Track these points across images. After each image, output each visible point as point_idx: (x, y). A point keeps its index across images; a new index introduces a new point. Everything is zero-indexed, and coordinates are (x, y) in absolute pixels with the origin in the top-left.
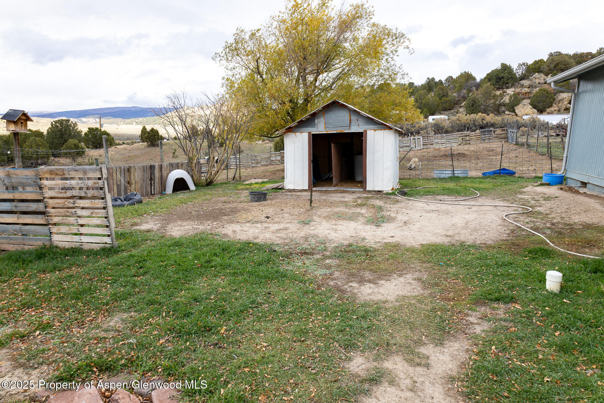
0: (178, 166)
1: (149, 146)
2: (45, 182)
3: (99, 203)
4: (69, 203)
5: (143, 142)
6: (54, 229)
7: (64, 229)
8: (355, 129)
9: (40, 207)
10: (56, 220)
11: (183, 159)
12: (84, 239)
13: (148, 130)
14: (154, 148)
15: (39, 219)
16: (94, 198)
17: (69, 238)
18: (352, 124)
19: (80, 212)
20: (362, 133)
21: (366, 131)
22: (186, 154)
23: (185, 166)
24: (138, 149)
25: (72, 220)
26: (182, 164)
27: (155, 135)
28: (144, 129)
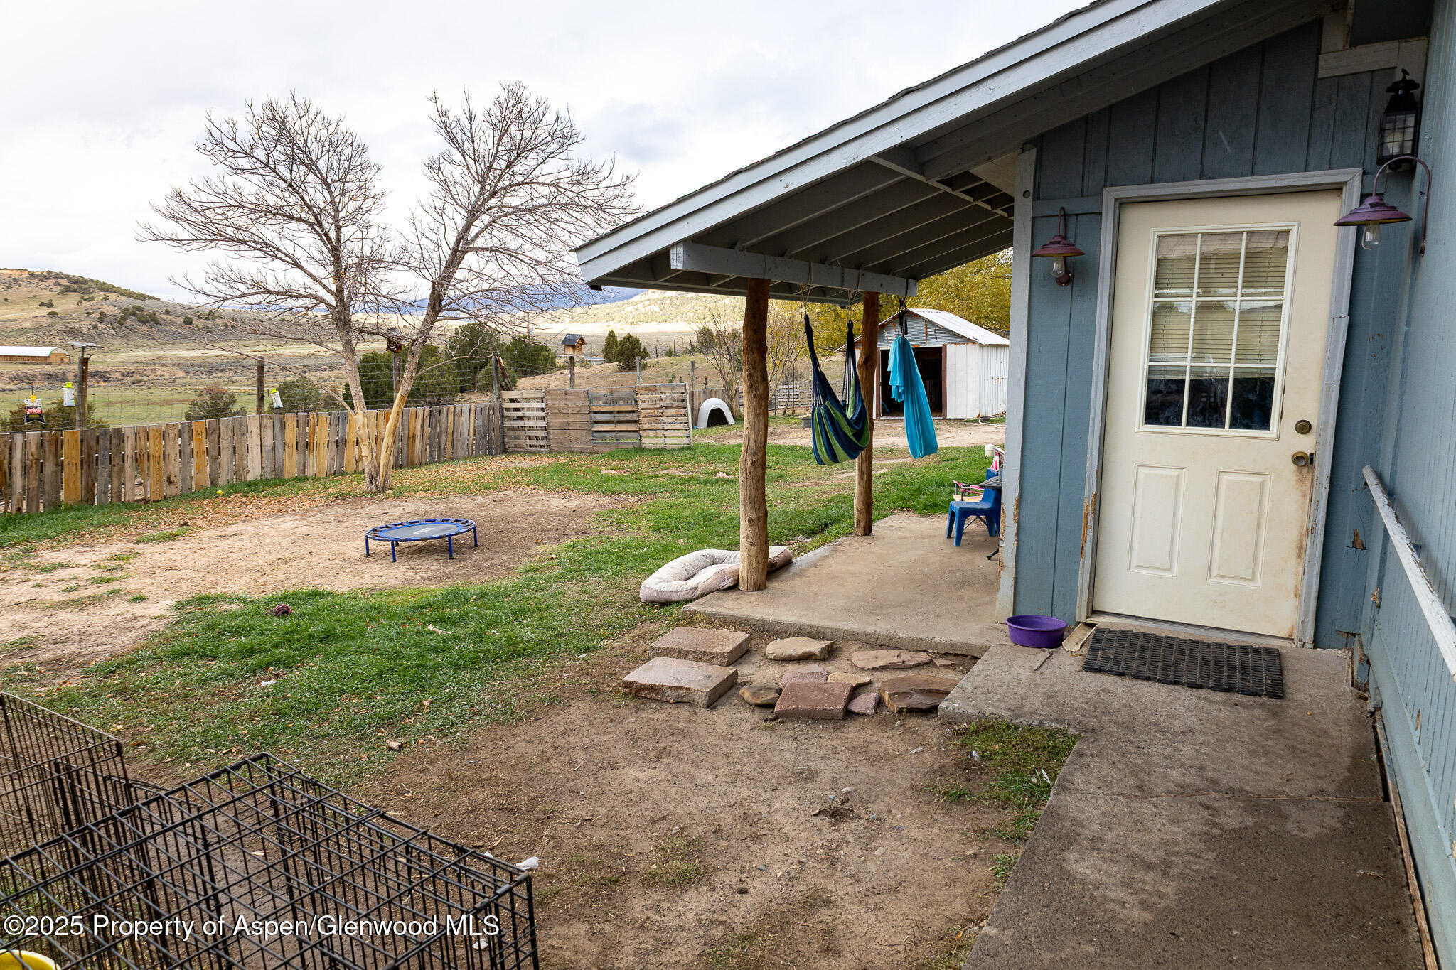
0: (712, 394)
1: (621, 370)
2: (639, 396)
3: (682, 412)
4: (658, 413)
5: (610, 361)
6: (644, 434)
7: (652, 434)
8: (932, 344)
9: (634, 416)
10: (646, 426)
11: (720, 385)
12: (668, 441)
13: (619, 339)
14: (631, 373)
15: (632, 427)
16: (678, 407)
17: (654, 441)
18: (929, 336)
19: (666, 420)
20: (940, 349)
21: (945, 346)
22: (723, 377)
23: (720, 393)
24: (600, 376)
25: (659, 426)
26: (716, 392)
27: (633, 348)
28: (612, 334)
